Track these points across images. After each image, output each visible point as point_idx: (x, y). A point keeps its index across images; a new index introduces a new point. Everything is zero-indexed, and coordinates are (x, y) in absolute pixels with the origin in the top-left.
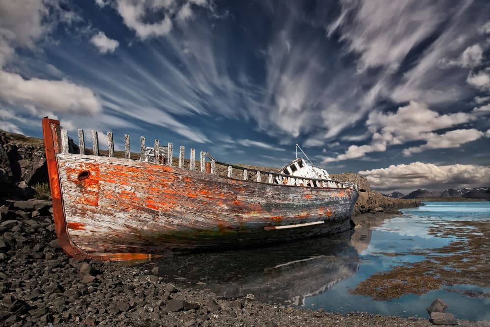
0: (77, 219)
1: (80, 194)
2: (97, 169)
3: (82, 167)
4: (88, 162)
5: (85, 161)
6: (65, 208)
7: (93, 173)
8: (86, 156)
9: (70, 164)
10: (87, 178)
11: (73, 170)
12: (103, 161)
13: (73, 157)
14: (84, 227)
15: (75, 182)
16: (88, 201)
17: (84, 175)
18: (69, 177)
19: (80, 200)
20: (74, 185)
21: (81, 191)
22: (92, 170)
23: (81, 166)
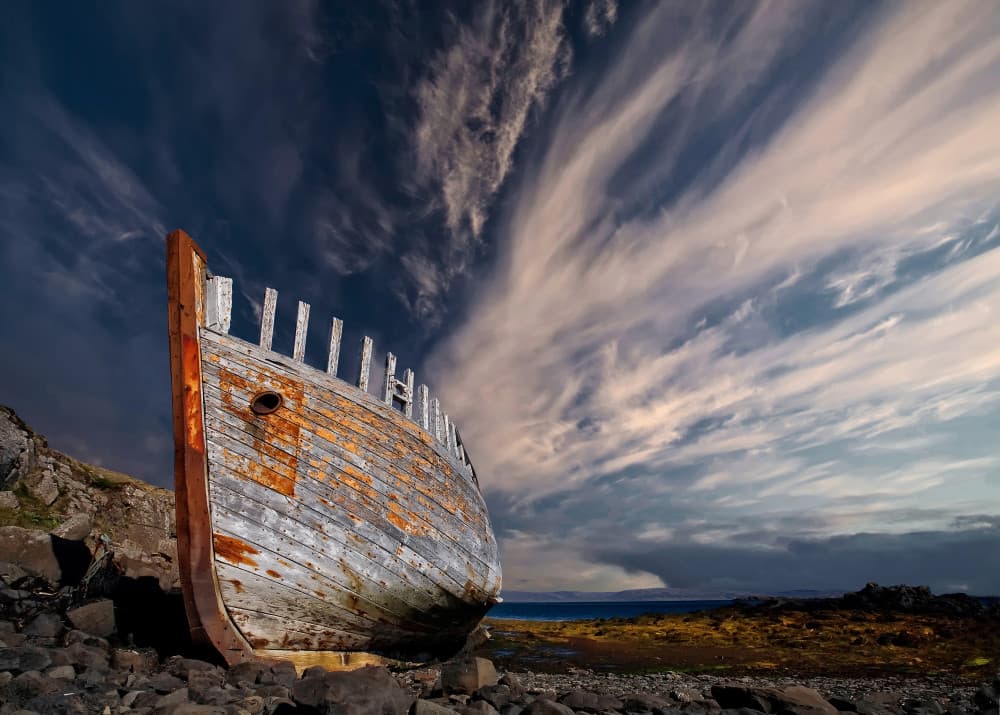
0: (238, 528)
1: (254, 454)
2: (299, 398)
3: (263, 380)
4: (282, 372)
5: (273, 368)
6: (212, 487)
7: (290, 404)
8: (276, 356)
9: (233, 365)
10: (272, 413)
11: (240, 382)
12: (316, 381)
13: (245, 349)
14: (254, 557)
15: (243, 415)
16: (270, 477)
17: (268, 402)
18: (226, 398)
19: (252, 470)
20: (241, 424)
21: (256, 447)
22: (288, 396)
23: (261, 377)
